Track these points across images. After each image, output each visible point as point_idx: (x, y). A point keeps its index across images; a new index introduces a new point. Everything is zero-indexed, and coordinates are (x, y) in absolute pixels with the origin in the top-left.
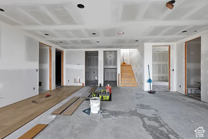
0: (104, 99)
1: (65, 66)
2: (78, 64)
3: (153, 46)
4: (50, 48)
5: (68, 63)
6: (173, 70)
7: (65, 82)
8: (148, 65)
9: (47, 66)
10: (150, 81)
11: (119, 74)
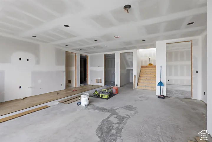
0: (103, 97)
1: (89, 68)
2: (99, 67)
3: (166, 44)
4: (75, 55)
5: (91, 66)
6: (197, 72)
7: (89, 82)
8: (161, 66)
9: (73, 69)
10: (161, 84)
11: (135, 76)
